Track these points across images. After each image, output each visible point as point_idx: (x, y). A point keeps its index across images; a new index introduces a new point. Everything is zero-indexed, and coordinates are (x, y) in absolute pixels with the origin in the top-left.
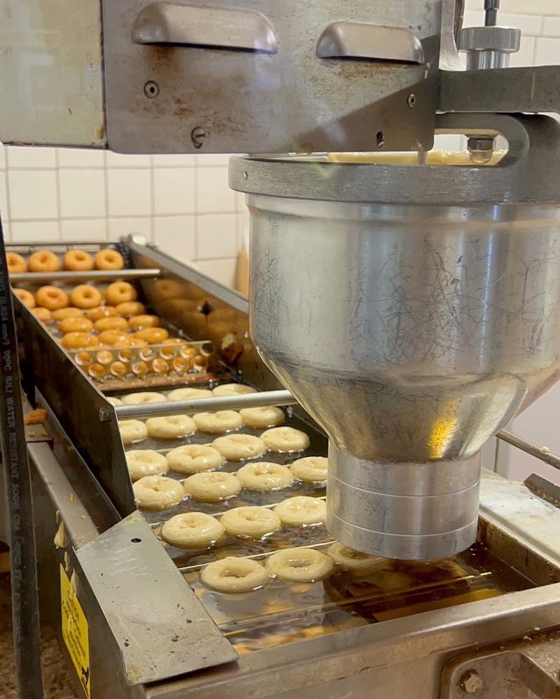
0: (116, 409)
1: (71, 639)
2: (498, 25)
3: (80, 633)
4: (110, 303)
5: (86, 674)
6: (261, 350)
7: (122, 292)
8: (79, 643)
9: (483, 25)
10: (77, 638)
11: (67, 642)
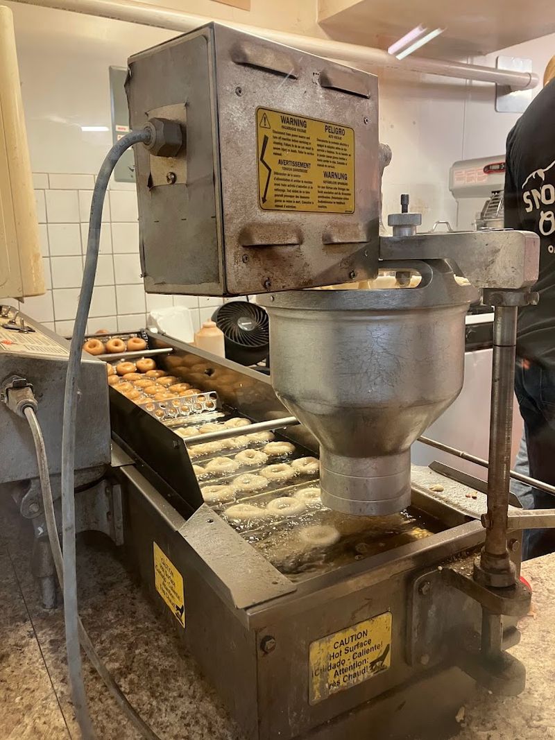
0: (184, 439)
1: (164, 589)
2: (409, 213)
3: (174, 584)
4: (139, 371)
5: (181, 611)
6: (278, 394)
7: (148, 364)
8: (174, 591)
9: (400, 212)
10: (172, 588)
11: (160, 591)
